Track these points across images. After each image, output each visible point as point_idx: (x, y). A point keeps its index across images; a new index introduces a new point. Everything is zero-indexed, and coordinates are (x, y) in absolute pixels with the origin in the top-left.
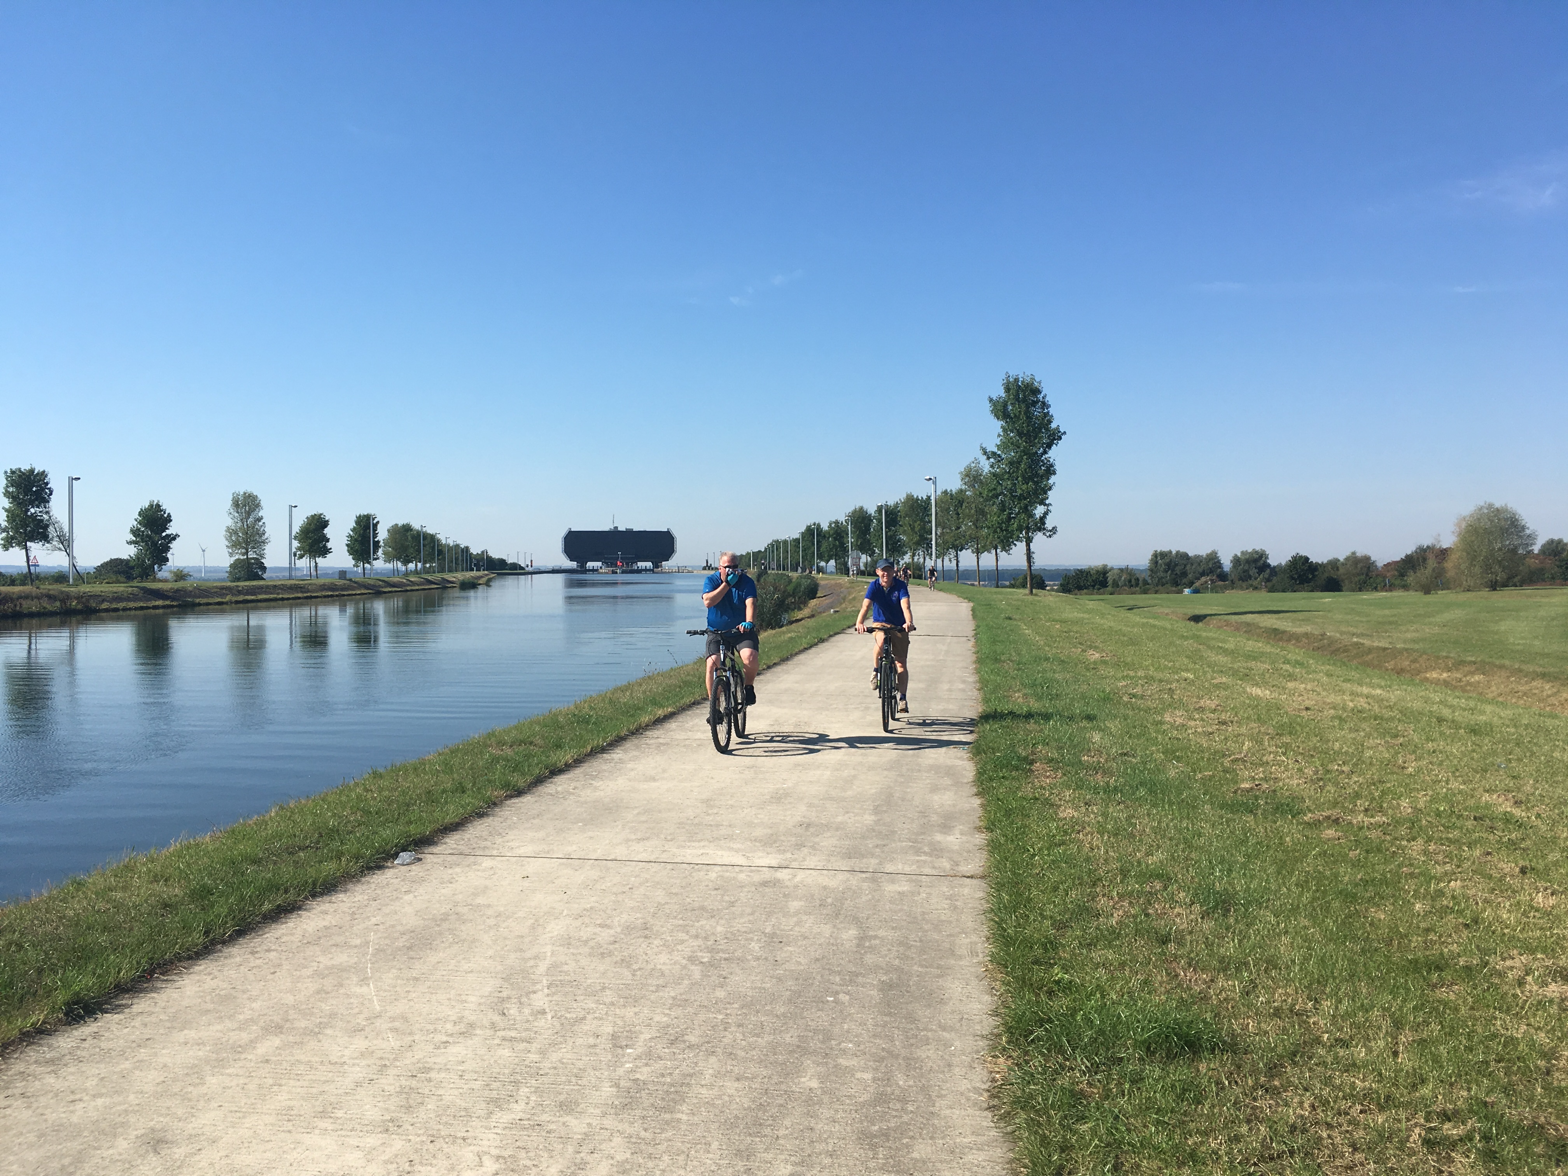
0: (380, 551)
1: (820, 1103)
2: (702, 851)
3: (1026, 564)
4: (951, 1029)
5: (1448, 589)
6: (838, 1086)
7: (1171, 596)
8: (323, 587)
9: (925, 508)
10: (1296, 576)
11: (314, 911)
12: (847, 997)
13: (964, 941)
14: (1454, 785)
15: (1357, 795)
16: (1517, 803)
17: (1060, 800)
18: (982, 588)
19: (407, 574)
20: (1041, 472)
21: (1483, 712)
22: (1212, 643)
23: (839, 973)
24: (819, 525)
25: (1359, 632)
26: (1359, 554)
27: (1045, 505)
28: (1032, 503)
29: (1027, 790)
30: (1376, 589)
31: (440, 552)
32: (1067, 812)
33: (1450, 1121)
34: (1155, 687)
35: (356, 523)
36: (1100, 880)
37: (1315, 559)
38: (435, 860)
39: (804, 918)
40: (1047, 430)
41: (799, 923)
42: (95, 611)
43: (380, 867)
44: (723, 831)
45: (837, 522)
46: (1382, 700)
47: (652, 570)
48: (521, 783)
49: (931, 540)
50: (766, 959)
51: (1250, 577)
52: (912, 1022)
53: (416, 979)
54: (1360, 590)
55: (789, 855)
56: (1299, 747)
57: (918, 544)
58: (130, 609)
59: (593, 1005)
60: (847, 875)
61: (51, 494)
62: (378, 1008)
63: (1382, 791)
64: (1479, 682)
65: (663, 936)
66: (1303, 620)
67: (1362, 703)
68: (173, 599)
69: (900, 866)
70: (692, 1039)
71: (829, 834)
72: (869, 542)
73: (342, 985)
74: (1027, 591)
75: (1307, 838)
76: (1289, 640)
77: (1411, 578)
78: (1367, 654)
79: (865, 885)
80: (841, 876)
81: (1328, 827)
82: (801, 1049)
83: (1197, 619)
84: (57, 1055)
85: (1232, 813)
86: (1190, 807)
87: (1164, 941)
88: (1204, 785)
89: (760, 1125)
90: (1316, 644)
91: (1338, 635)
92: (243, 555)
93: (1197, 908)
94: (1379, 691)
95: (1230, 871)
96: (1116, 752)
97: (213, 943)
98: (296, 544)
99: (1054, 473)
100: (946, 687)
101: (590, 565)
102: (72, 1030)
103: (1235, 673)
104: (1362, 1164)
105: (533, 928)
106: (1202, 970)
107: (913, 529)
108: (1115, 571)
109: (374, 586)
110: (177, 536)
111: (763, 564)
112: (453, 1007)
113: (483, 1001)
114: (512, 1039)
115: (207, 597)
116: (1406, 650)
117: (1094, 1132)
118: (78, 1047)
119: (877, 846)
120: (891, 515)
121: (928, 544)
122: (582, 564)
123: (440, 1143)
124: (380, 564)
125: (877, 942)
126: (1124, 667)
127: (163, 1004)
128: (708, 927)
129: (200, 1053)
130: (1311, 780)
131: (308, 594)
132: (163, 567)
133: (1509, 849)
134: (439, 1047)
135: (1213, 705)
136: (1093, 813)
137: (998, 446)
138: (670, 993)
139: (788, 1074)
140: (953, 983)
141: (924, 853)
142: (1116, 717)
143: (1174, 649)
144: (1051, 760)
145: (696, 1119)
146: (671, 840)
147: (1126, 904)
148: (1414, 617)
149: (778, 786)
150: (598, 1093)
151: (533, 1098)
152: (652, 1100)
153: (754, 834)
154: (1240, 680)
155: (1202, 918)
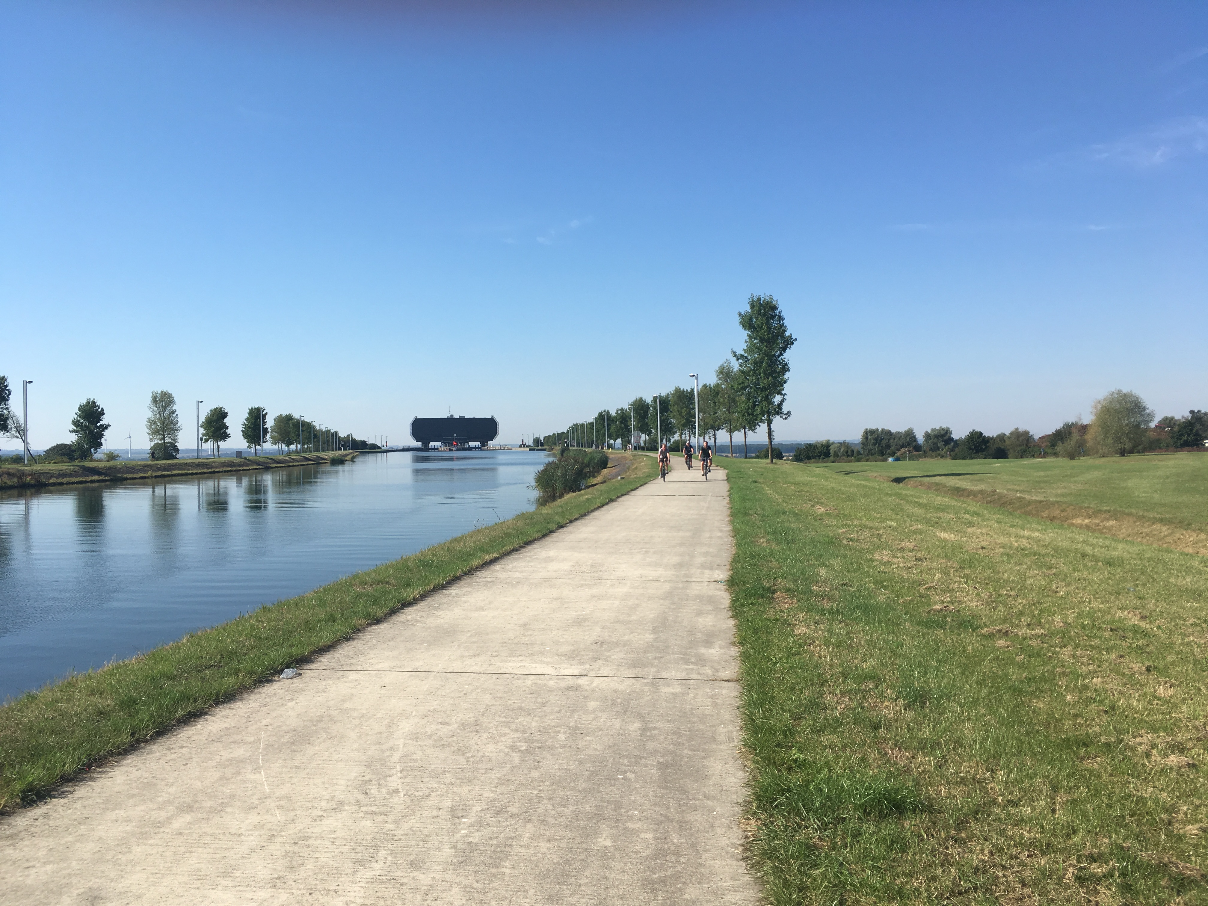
0: (268, 436)
1: (613, 858)
2: (520, 664)
3: (767, 440)
4: (714, 798)
5: (1089, 455)
6: (626, 844)
7: (879, 463)
8: (224, 464)
9: (690, 398)
10: (973, 447)
11: (218, 716)
12: (633, 775)
13: (723, 730)
14: (1094, 605)
15: (1022, 613)
16: (1143, 618)
17: (796, 620)
18: (734, 459)
19: (289, 453)
20: (778, 369)
21: (1115, 549)
22: (910, 499)
23: (627, 757)
24: (608, 412)
25: (1021, 489)
26: (1020, 430)
27: (782, 394)
28: (772, 394)
29: (770, 614)
30: (1033, 456)
31: (315, 436)
32: (801, 630)
33: (1096, 862)
34: (867, 533)
35: (249, 414)
36: (827, 681)
37: (987, 433)
38: (312, 675)
39: (600, 714)
40: (783, 337)
41: (595, 719)
42: (46, 485)
43: (269, 681)
44: (537, 649)
45: (622, 410)
46: (1039, 540)
47: (480, 448)
48: (379, 614)
49: (695, 423)
50: (570, 746)
51: (938, 448)
52: (684, 794)
53: (298, 767)
54: (1022, 457)
55: (587, 666)
56: (977, 577)
57: (684, 425)
58: (73, 483)
59: (436, 785)
60: (633, 681)
61: (10, 394)
62: (268, 790)
63: (1040, 610)
64: (1112, 526)
65: (491, 731)
66: (979, 480)
67: (1024, 543)
68: (105, 474)
69: (673, 673)
70: (513, 809)
71: (618, 650)
72: (647, 425)
73: (239, 773)
74: (769, 461)
75: (984, 646)
76: (968, 496)
77: (1060, 447)
78: (1028, 506)
79: (647, 688)
80: (628, 682)
81: (1000, 638)
82: (598, 816)
83: (898, 480)
84: (15, 832)
85: (927, 628)
86: (894, 625)
87: (876, 727)
88: (905, 607)
89: (567, 875)
90: (989, 499)
91: (1005, 492)
92: (161, 440)
93: (901, 701)
94: (1037, 534)
95: (926, 673)
96: (838, 583)
97: (138, 741)
98: (202, 431)
99: (788, 370)
100: (707, 535)
101: (432, 444)
102: (27, 811)
103: (928, 521)
104: (1029, 897)
105: (389, 726)
106: (905, 749)
107: (680, 413)
108: (836, 445)
109: (264, 463)
110: (109, 425)
111: (566, 442)
112: (327, 788)
113: (349, 783)
114: (373, 813)
115: (133, 473)
116: (1058, 502)
117: (824, 875)
118: (32, 825)
119: (655, 658)
120: (664, 403)
121: (692, 426)
122: (426, 444)
124: (268, 446)
125: (656, 732)
126: (844, 518)
127: (99, 790)
128: (525, 723)
129: (128, 828)
130: (987, 602)
131: (212, 470)
132: (98, 450)
133: (1137, 653)
134: (315, 820)
135: (911, 546)
136: (821, 630)
137: (744, 350)
138: (496, 774)
139: (588, 836)
140: (715, 763)
141: (692, 663)
142: (837, 556)
143: (881, 504)
144: (788, 590)
145: (517, 872)
146: (497, 656)
147: (847, 699)
148: (1063, 477)
149: (579, 613)
150: (440, 854)
151: (390, 858)
152: (482, 858)
153: (560, 650)
154: (932, 526)
155: (905, 709)
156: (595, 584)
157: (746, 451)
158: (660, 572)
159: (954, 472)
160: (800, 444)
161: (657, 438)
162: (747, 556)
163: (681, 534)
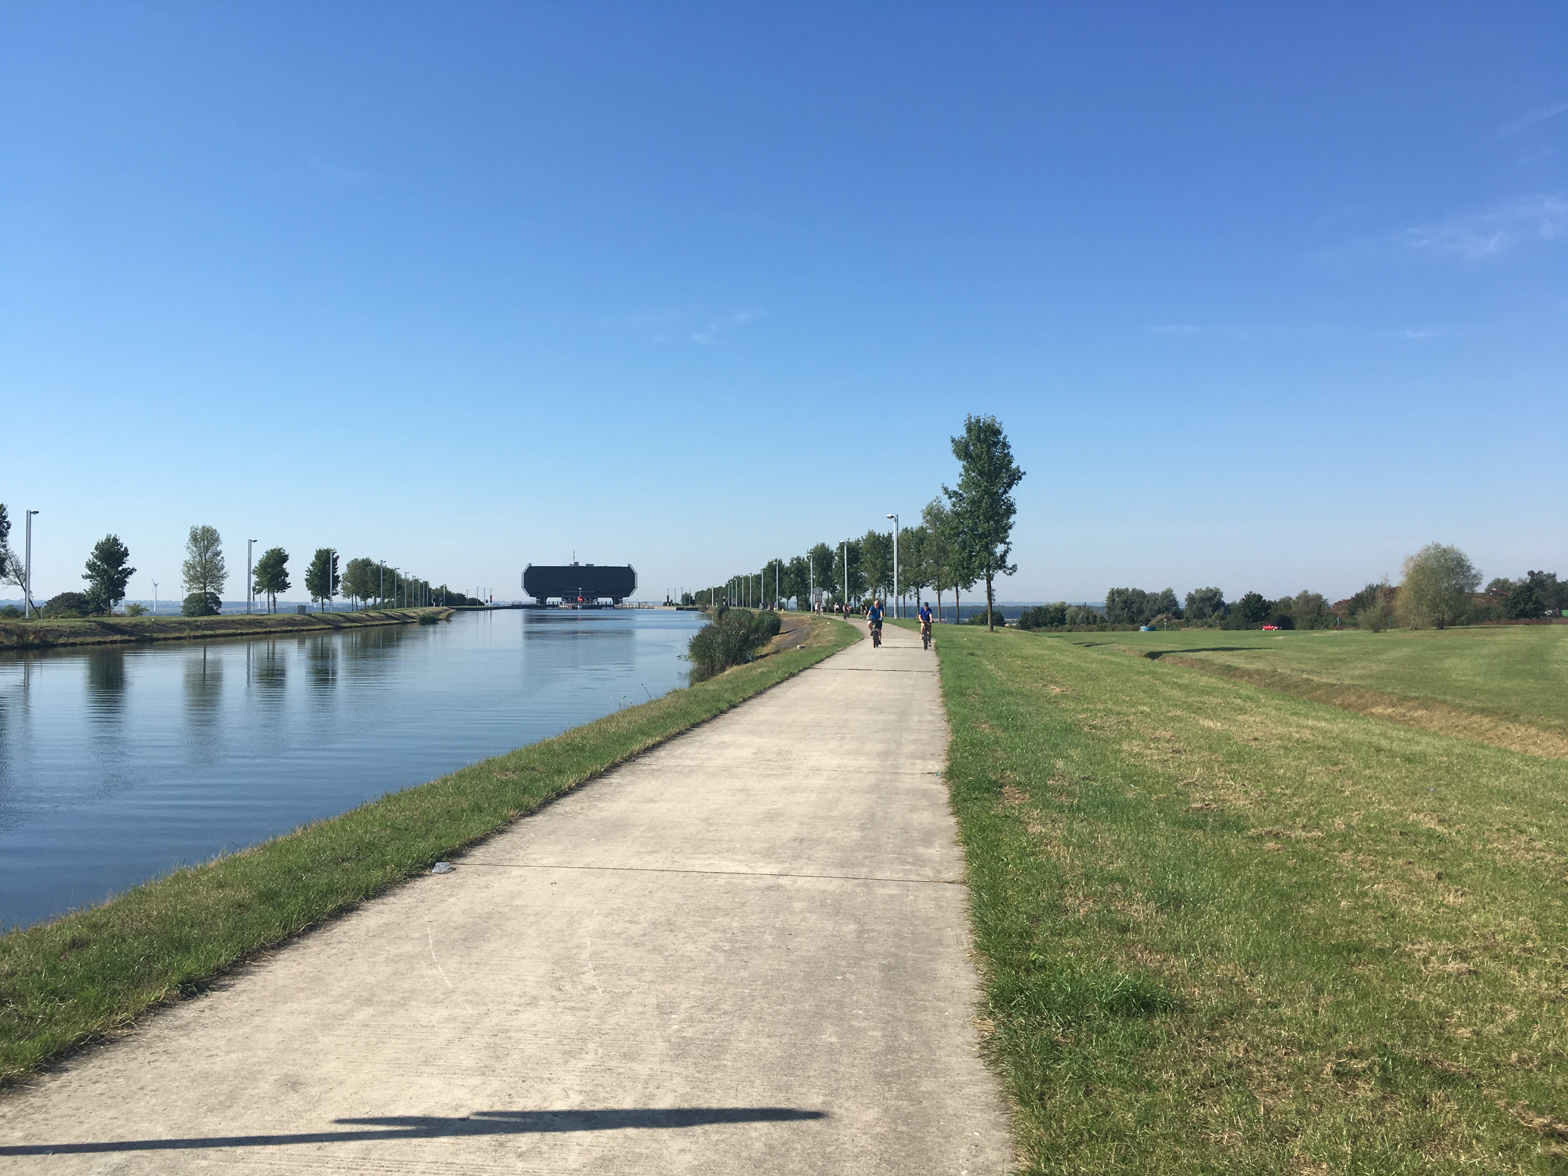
0: (339, 587)
1: (840, 1053)
2: (709, 862)
3: (986, 601)
4: (945, 1000)
5: (1398, 627)
6: (853, 1041)
7: (1130, 633)
8: (283, 622)
9: (887, 546)
10: (1249, 614)
11: (371, 911)
12: (854, 977)
13: (950, 934)
14: (1386, 806)
15: (1297, 814)
16: (1441, 821)
17: (1029, 818)
18: (943, 625)
19: (366, 608)
20: (1002, 512)
21: (1418, 743)
22: (1168, 678)
23: (844, 958)
24: (780, 562)
25: (1309, 668)
26: (1310, 593)
27: (1005, 543)
28: (992, 542)
29: (998, 810)
30: (1327, 627)
31: (400, 587)
32: (1036, 829)
33: (1356, 1058)
34: (1113, 719)
35: (316, 557)
36: (1067, 883)
37: (1268, 597)
38: (468, 870)
39: (808, 915)
40: (1008, 470)
41: (804, 919)
42: (53, 646)
43: (420, 876)
44: (725, 845)
45: (798, 559)
46: (1326, 732)
47: (613, 606)
48: (532, 804)
49: (893, 577)
50: (780, 947)
51: (1205, 615)
52: (912, 995)
53: (477, 964)
54: (1312, 628)
55: (787, 865)
56: (1246, 773)
57: (879, 581)
58: (88, 644)
59: (635, 983)
60: (842, 881)
61: (9, 528)
62: (451, 986)
63: (1320, 811)
64: (1421, 717)
65: (687, 930)
66: (1255, 657)
67: (1307, 734)
68: (131, 634)
69: (888, 874)
70: (726, 1007)
71: (821, 848)
72: (830, 579)
73: (414, 969)
74: (987, 628)
75: (1251, 849)
76: (1242, 677)
77: (1361, 616)
78: (1316, 690)
79: (859, 889)
80: (836, 882)
81: (1270, 841)
82: (819, 1014)
83: (1153, 655)
84: (183, 1023)
85: (1184, 828)
86: (1145, 824)
87: (1124, 930)
88: (1159, 805)
89: (793, 1068)
90: (1268, 681)
91: (1289, 672)
92: (201, 590)
93: (1152, 904)
94: (1323, 724)
95: (1181, 876)
96: (1079, 776)
97: (291, 935)
98: (254, 578)
99: (1015, 512)
100: (916, 719)
101: (550, 600)
102: (189, 1004)
103: (1189, 707)
105: (570, 924)
106: (1156, 952)
107: (875, 565)
108: (1073, 609)
109: (333, 621)
110: (134, 570)
111: (724, 600)
112: (515, 984)
113: (539, 980)
114: (572, 1008)
115: (166, 632)
116: (1354, 686)
117: (1068, 1068)
118: (200, 1017)
119: (866, 857)
120: (853, 552)
121: (889, 581)
122: (542, 600)
123: (530, 1082)
124: (339, 599)
125: (874, 934)
126: (1084, 700)
127: (262, 984)
128: (724, 923)
129: (307, 1020)
130: (1256, 801)
131: (268, 629)
132: (119, 601)
133: (1429, 860)
134: (511, 1014)
135: (1168, 735)
136: (1060, 829)
137: (959, 486)
138: (700, 974)
139: (811, 1033)
140: (943, 965)
141: (909, 863)
142: (1077, 746)
143: (1131, 684)
144: (1019, 784)
145: (739, 1065)
146: (679, 853)
147: (1090, 903)
148: (1363, 654)
149: (770, 807)
150: (654, 1047)
151: (600, 1050)
152: (700, 1051)
153: (753, 848)
154: (1194, 713)
155: (1157, 912)
156: (784, 774)
157: (957, 615)
158: (862, 761)
159: (1224, 646)
160: (1028, 607)
161: (843, 596)
162: (967, 743)
163: (883, 717)
